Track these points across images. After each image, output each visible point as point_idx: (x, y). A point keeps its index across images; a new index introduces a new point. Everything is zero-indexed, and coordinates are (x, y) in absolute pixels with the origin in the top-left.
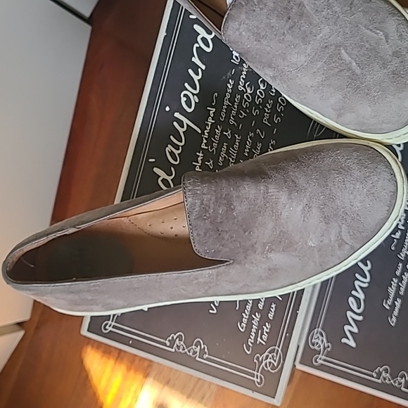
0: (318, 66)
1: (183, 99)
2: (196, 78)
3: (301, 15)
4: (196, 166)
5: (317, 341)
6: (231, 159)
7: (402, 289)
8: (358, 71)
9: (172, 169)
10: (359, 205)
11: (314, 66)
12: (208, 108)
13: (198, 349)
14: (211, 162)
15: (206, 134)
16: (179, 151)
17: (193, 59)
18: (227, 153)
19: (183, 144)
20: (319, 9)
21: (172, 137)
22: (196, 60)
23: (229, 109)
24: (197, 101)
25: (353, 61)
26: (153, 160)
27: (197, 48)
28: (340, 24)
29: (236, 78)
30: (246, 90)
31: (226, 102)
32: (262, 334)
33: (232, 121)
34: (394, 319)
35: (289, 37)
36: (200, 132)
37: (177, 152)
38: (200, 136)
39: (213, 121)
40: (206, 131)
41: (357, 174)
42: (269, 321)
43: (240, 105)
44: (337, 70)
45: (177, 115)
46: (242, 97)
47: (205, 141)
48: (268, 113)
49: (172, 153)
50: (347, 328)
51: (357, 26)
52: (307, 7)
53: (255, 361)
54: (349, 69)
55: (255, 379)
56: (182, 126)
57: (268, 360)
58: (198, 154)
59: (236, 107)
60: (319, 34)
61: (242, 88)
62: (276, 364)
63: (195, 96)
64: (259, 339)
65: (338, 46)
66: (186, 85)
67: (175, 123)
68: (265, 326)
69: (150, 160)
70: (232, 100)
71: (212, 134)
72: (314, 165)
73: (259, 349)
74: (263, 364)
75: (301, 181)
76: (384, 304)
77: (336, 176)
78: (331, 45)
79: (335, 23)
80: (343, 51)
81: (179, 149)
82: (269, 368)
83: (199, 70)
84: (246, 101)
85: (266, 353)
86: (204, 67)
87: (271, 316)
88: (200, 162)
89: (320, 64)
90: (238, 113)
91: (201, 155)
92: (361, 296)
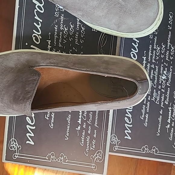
1: (34, 38)
2: (38, 27)
5: (114, 140)
7: (148, 109)
12: (47, 41)
13: (62, 158)
17: (35, 17)
22: (37, 17)
23: (58, 39)
24: (41, 38)
27: (36, 11)
29: (58, 24)
30: (65, 29)
31: (56, 37)
32: (92, 145)
34: (146, 124)
42: (94, 139)
48: (77, 39)
50: (126, 131)
53: (91, 159)
55: (92, 167)
57: (97, 157)
59: (61, 38)
61: (62, 28)
62: (101, 158)
64: (91, 148)
68: (93, 141)
70: (58, 35)
73: (92, 152)
74: (95, 159)
76: (141, 118)
82: (98, 161)
84: (65, 35)
85: (96, 154)
86: (41, 21)
87: (95, 136)
90: (62, 41)
92: (130, 116)
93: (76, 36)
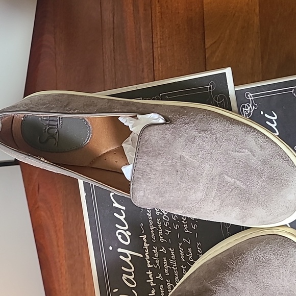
0: (213, 196)
1: (119, 237)
2: (122, 218)
3: (185, 165)
4: (150, 282)
6: (173, 268)
8: (243, 187)
9: (133, 291)
10: (288, 284)
11: (211, 196)
12: (140, 237)
14: (160, 275)
15: (147, 256)
16: (133, 276)
17: (114, 205)
18: (169, 264)
19: (133, 269)
20: (196, 154)
21: (123, 268)
22: (116, 205)
23: (156, 231)
24: (130, 234)
25: (236, 180)
26: (117, 290)
27: (113, 195)
28: (215, 158)
30: (163, 214)
31: (152, 228)
33: (162, 240)
35: (183, 185)
36: (142, 256)
37: (131, 278)
38: (143, 259)
39: (149, 245)
40: (146, 254)
41: (276, 262)
43: (162, 225)
44: (228, 192)
45: (120, 250)
46: (162, 220)
47: (149, 262)
48: (185, 224)
49: (128, 280)
51: (227, 154)
52: (186, 156)
54: (236, 187)
56: (126, 256)
58: (147, 273)
59: (161, 228)
60: (203, 173)
61: (159, 213)
63: (127, 231)
65: (221, 175)
66: (117, 225)
67: (121, 257)
69: (114, 291)
70: (155, 224)
71: (151, 254)
72: (242, 268)
75: (239, 285)
77: (262, 270)
78: (216, 176)
79: (211, 159)
80: (226, 177)
81: (132, 275)
83: (122, 211)
84: (166, 221)
86: (124, 208)
88: (152, 278)
89: (213, 194)
90: (164, 232)
91: (150, 273)
93: (183, 220)
